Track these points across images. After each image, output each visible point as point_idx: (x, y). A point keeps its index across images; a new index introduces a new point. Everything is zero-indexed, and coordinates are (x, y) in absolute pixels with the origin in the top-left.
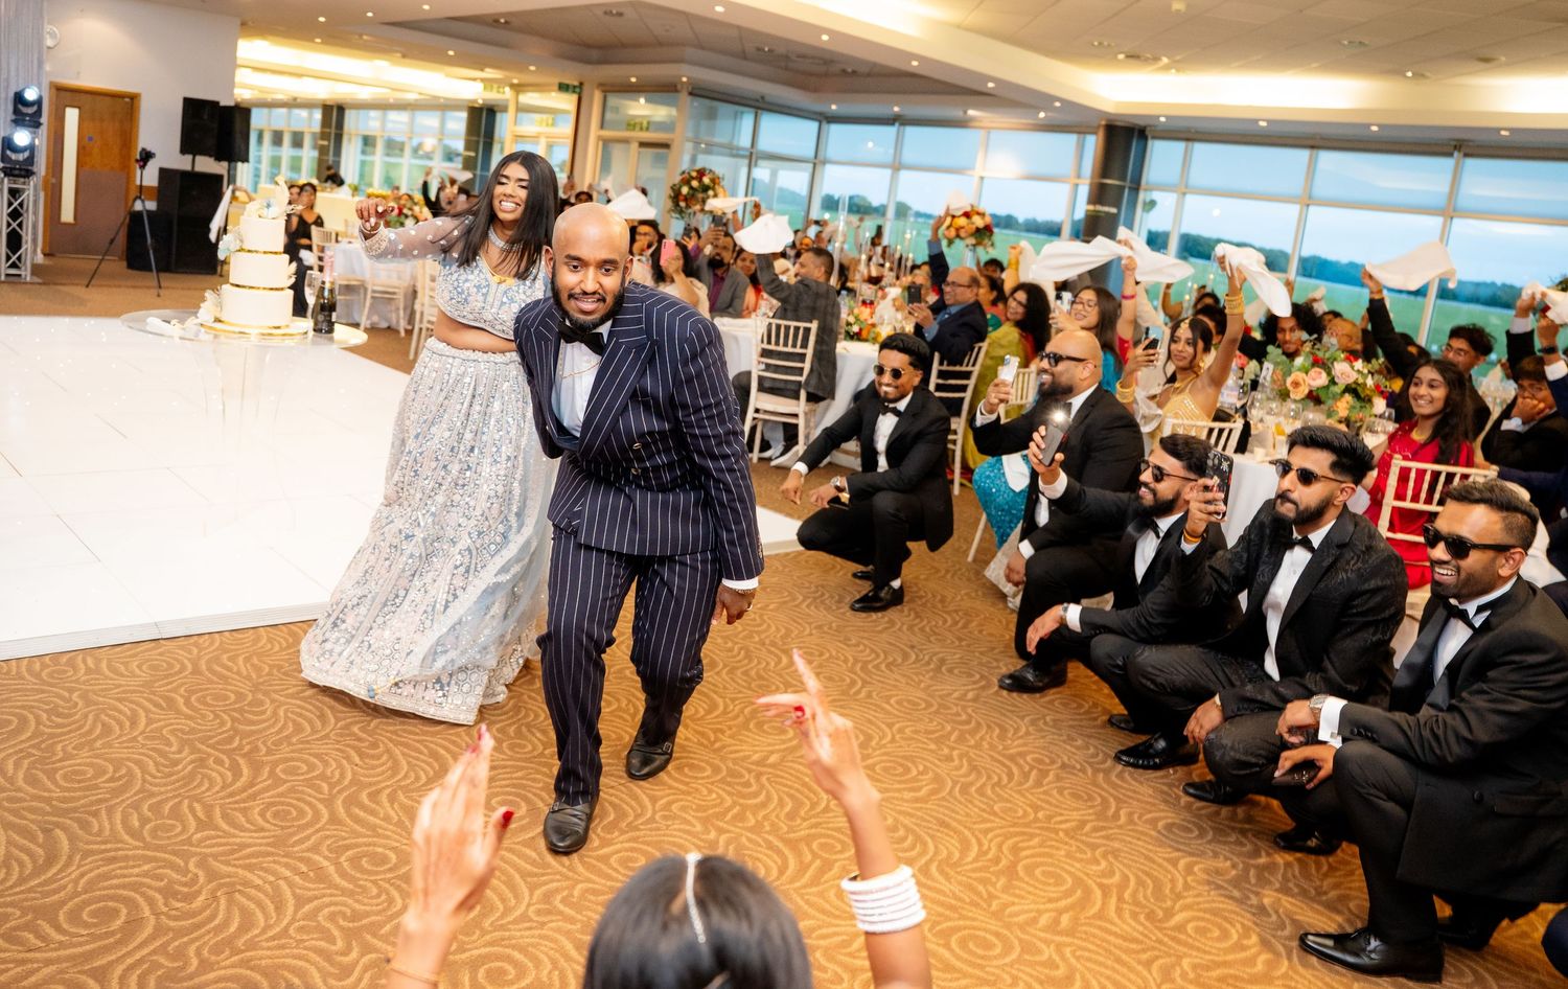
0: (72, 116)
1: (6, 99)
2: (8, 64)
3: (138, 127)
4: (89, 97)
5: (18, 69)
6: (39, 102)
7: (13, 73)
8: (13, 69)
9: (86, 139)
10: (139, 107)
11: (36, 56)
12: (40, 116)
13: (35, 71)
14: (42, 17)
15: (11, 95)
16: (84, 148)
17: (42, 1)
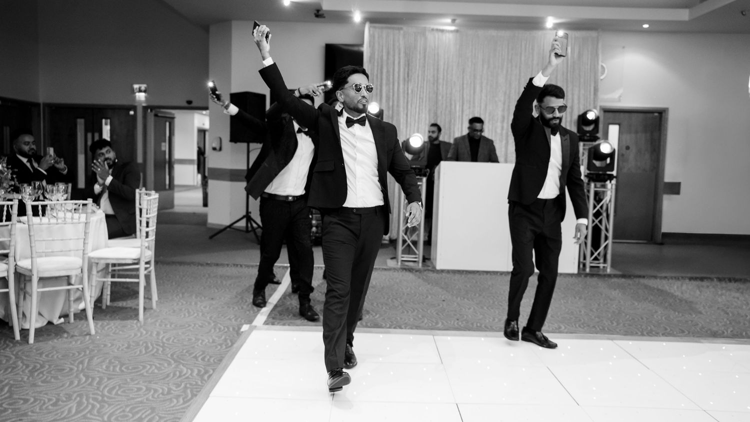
0: (614, 130)
1: (571, 121)
2: (573, 95)
3: (666, 135)
4: (627, 115)
5: (579, 98)
6: (596, 121)
7: (576, 101)
8: (576, 97)
9: (624, 148)
10: (667, 119)
11: (593, 85)
12: (597, 132)
13: (592, 97)
14: (597, 55)
15: (575, 117)
16: (623, 155)
17: (598, 43)
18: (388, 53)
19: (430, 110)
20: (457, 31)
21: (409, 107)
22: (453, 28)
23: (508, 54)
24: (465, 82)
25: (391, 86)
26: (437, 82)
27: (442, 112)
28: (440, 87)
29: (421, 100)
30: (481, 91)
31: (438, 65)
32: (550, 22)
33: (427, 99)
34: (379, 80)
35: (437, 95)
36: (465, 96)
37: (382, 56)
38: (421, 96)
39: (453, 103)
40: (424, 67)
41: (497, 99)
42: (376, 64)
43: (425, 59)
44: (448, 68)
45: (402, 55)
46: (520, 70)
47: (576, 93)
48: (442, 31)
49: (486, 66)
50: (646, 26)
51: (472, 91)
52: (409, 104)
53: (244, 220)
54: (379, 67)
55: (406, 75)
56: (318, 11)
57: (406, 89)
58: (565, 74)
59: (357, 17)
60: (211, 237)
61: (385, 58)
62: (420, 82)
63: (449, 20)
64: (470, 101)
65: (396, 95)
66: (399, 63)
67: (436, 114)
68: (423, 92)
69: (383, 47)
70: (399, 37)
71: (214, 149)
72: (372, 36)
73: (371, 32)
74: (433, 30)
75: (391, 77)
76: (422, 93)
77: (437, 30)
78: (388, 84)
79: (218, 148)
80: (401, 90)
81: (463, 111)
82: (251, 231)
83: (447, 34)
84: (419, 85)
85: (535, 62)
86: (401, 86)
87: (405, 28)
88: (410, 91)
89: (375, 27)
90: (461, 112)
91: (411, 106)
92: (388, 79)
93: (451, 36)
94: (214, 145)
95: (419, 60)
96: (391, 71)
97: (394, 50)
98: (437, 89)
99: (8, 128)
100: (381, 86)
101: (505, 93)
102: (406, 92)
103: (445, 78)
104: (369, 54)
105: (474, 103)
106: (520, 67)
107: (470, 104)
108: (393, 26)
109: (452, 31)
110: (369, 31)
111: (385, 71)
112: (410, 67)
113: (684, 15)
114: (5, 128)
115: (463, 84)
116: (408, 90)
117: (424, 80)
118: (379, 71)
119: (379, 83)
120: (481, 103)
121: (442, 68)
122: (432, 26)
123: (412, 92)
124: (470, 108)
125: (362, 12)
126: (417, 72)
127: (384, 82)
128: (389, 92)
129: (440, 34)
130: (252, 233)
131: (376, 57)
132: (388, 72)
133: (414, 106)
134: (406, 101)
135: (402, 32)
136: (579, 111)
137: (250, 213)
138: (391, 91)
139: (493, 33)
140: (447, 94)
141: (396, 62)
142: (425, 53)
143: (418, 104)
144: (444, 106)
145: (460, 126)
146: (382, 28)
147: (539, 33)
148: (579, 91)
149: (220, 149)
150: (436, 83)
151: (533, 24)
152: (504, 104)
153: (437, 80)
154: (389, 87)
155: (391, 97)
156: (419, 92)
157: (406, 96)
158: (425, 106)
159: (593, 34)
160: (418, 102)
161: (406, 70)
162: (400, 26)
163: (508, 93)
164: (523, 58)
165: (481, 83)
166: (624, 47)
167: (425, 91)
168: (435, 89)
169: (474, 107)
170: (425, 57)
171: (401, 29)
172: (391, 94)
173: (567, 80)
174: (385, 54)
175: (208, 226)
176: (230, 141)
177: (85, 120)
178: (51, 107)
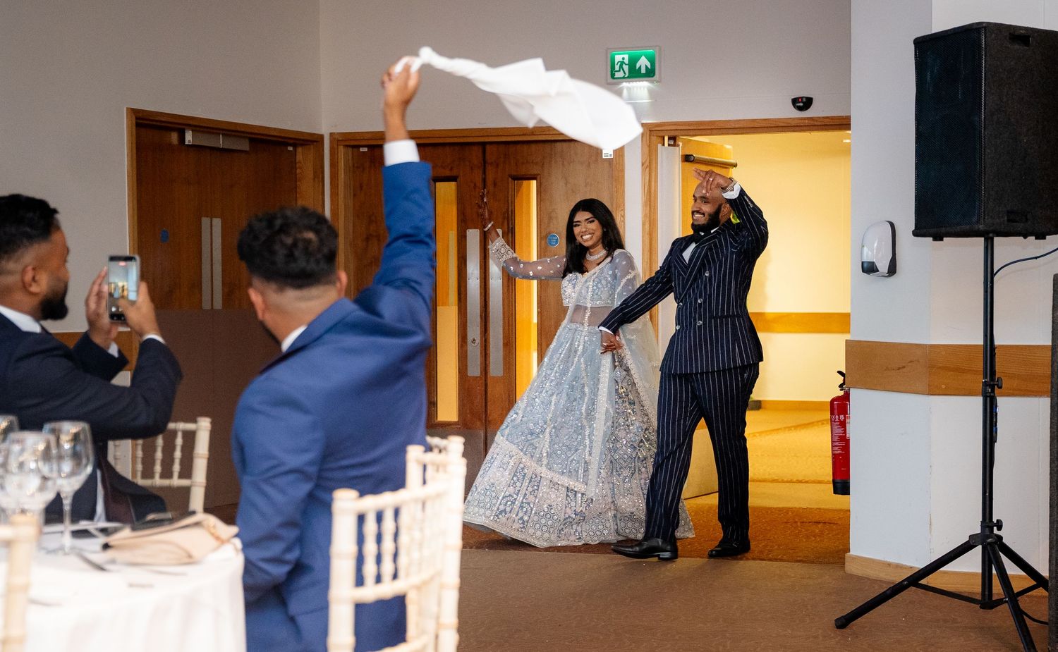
53: (977, 553)
60: (843, 623)
71: (869, 268)
79: (883, 266)
82: (1000, 602)
94: (868, 256)
99: (217, 222)
114: (205, 221)
130: (1005, 609)
137: (999, 525)
149: (892, 270)
175: (850, 568)
176: (916, 234)
177: (459, 189)
178: (359, 147)
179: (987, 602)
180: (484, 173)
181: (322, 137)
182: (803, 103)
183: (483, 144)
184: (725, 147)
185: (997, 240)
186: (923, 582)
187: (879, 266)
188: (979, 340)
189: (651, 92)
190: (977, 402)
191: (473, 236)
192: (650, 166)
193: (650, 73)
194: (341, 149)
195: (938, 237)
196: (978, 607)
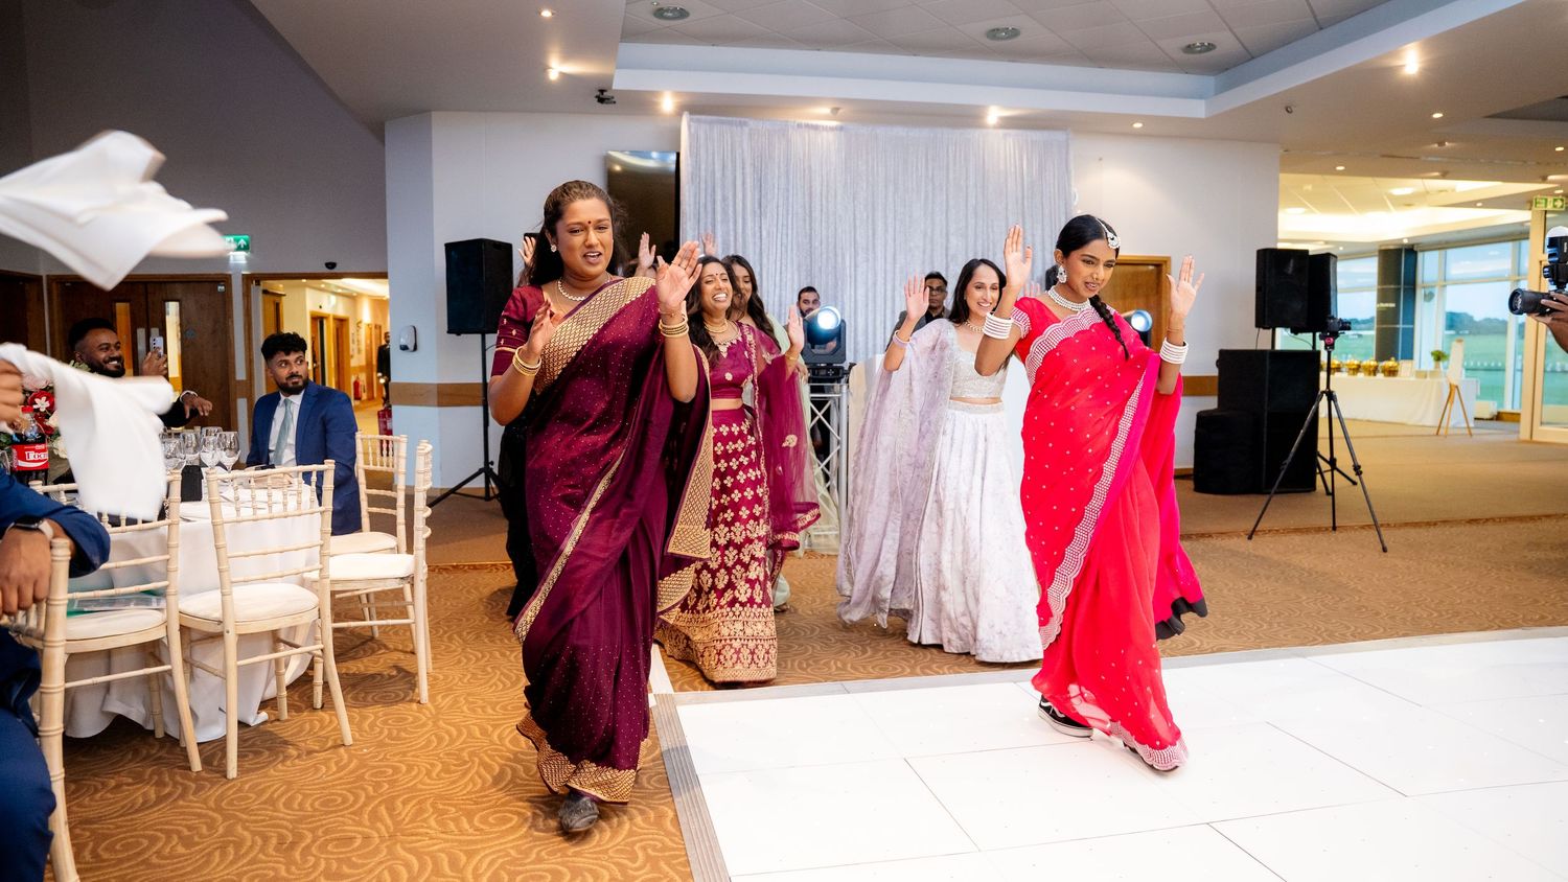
17: (1067, 153)
18: (724, 168)
19: (799, 266)
20: (841, 129)
21: (765, 261)
22: (834, 123)
23: (927, 168)
24: (858, 216)
25: (731, 227)
26: (811, 216)
27: (820, 269)
28: (816, 226)
29: (783, 249)
30: (886, 231)
31: (811, 187)
32: (994, 115)
33: (795, 247)
34: (710, 216)
35: (811, 239)
36: (858, 238)
37: (713, 172)
38: (784, 241)
39: (839, 252)
40: (788, 190)
41: (912, 244)
42: (703, 186)
43: (788, 177)
44: (828, 192)
45: (749, 170)
46: (947, 195)
47: (1038, 233)
48: (816, 128)
49: (891, 188)
50: (1138, 125)
51: (870, 232)
52: (764, 255)
54: (709, 191)
55: (757, 205)
56: (602, 91)
57: (757, 228)
58: (1020, 202)
59: (668, 104)
61: (718, 175)
62: (780, 217)
63: (825, 110)
64: (867, 249)
65: (740, 240)
66: (744, 183)
67: (810, 273)
68: (787, 235)
69: (713, 154)
70: (741, 137)
71: (404, 348)
72: (694, 138)
73: (693, 130)
74: (799, 126)
75: (731, 209)
76: (784, 237)
77: (807, 126)
78: (725, 221)
79: (411, 346)
80: (749, 232)
81: (856, 266)
82: (493, 497)
83: (825, 133)
84: (780, 223)
85: (971, 183)
86: (750, 224)
87: (752, 123)
88: (764, 233)
89: (699, 121)
90: (853, 269)
91: (768, 259)
92: (725, 212)
93: (831, 136)
94: (403, 342)
95: (779, 177)
96: (731, 197)
97: (734, 162)
98: (811, 229)
100: (714, 226)
101: (925, 235)
102: (758, 235)
103: (824, 210)
104: (690, 169)
105: (874, 253)
106: (947, 189)
107: (867, 254)
108: (730, 119)
109: (832, 129)
110: (689, 127)
111: (719, 197)
112: (763, 192)
113: (1198, 109)
115: (854, 219)
116: (761, 232)
117: (788, 214)
118: (709, 198)
119: (709, 220)
120: (886, 250)
121: (818, 191)
122: (799, 121)
123: (768, 233)
124: (868, 260)
125: (677, 94)
126: (776, 200)
127: (719, 217)
128: (728, 233)
129: (812, 132)
131: (703, 173)
132: (724, 199)
133: (772, 258)
134: (758, 251)
135: (746, 129)
136: (1044, 264)
137: (493, 462)
138: (732, 233)
139: (900, 131)
140: (828, 238)
141: (739, 183)
142: (787, 165)
143: (779, 255)
144: (824, 256)
145: (853, 293)
146: (711, 123)
147: (974, 134)
148: (1043, 230)
149: (415, 348)
150: (807, 218)
151: (966, 118)
152: (924, 252)
153: (811, 212)
154: (728, 227)
155: (732, 243)
156: (779, 235)
157: (758, 241)
158: (792, 259)
159: (1059, 136)
160: (779, 251)
161: (757, 197)
162: (743, 120)
163: (929, 234)
164: (951, 176)
165: (886, 217)
166: (1100, 159)
167: (790, 232)
168: (808, 227)
169: (875, 259)
170: (787, 172)
171: (745, 124)
172: (732, 238)
173: (1023, 213)
174: (718, 167)
176: (448, 332)
177: (131, 306)
178: (64, 283)
179: (487, 498)
180: (147, 298)
181: (41, 277)
182: (331, 265)
183: (146, 283)
184: (279, 286)
185: (487, 335)
186: (458, 491)
187: (409, 346)
188: (481, 381)
189: (247, 258)
190: (480, 409)
191: (141, 333)
192: (247, 295)
193: (246, 248)
194: (54, 285)
195: (459, 334)
196: (483, 501)
